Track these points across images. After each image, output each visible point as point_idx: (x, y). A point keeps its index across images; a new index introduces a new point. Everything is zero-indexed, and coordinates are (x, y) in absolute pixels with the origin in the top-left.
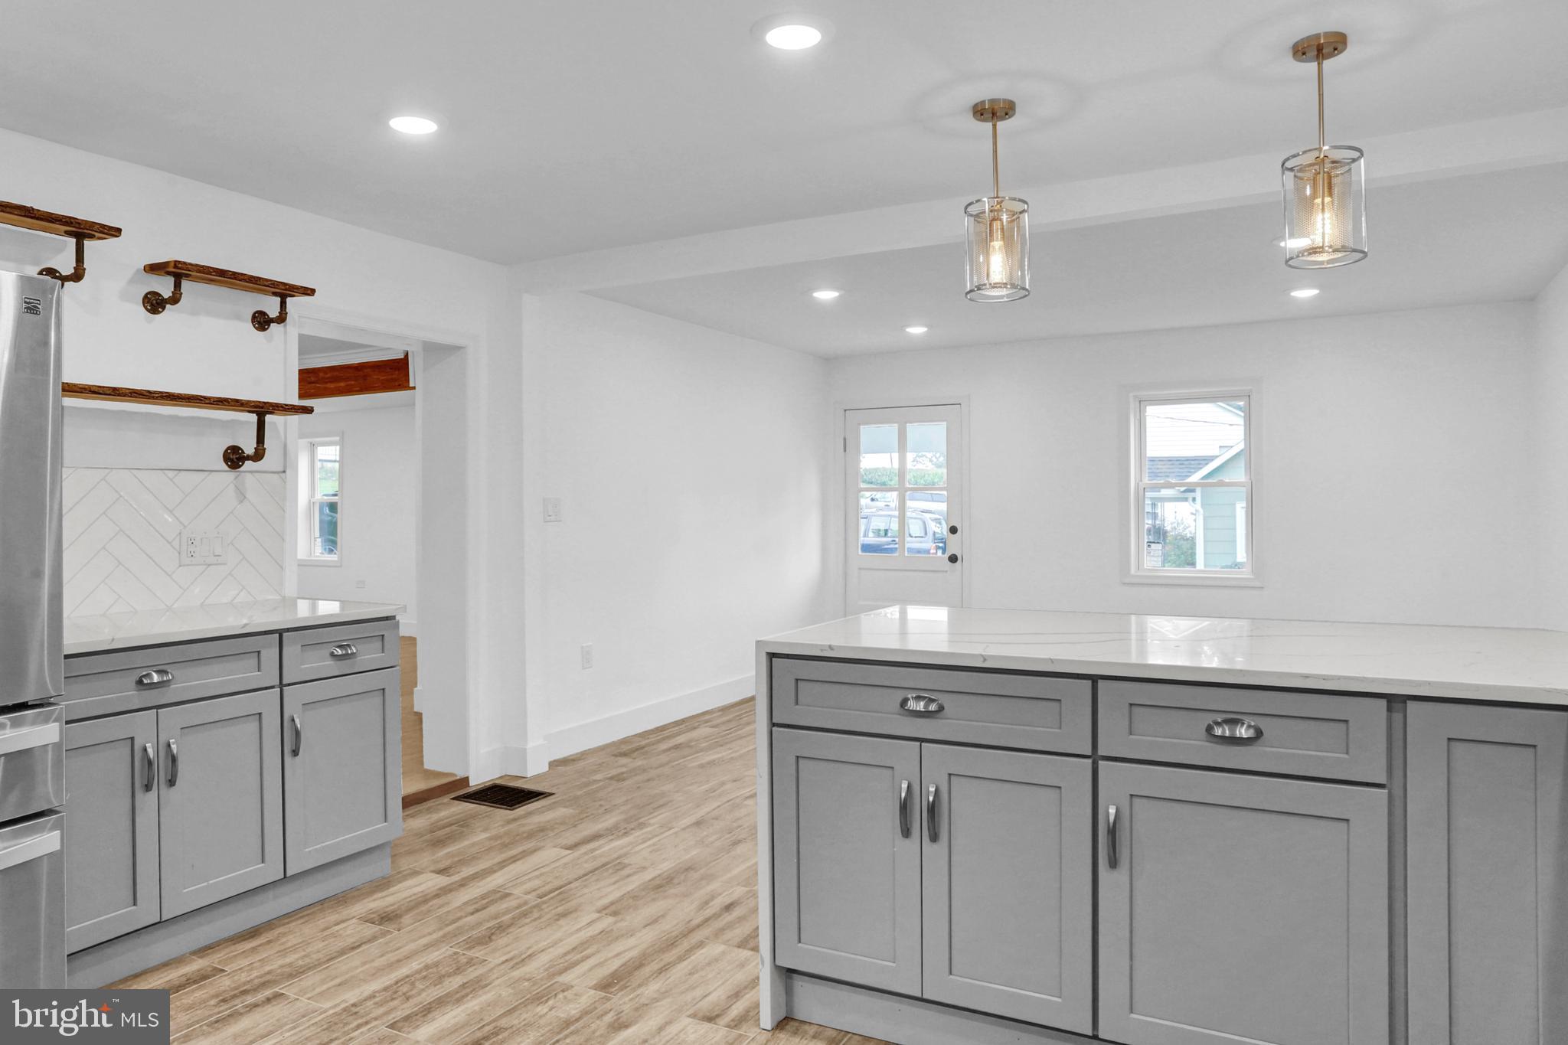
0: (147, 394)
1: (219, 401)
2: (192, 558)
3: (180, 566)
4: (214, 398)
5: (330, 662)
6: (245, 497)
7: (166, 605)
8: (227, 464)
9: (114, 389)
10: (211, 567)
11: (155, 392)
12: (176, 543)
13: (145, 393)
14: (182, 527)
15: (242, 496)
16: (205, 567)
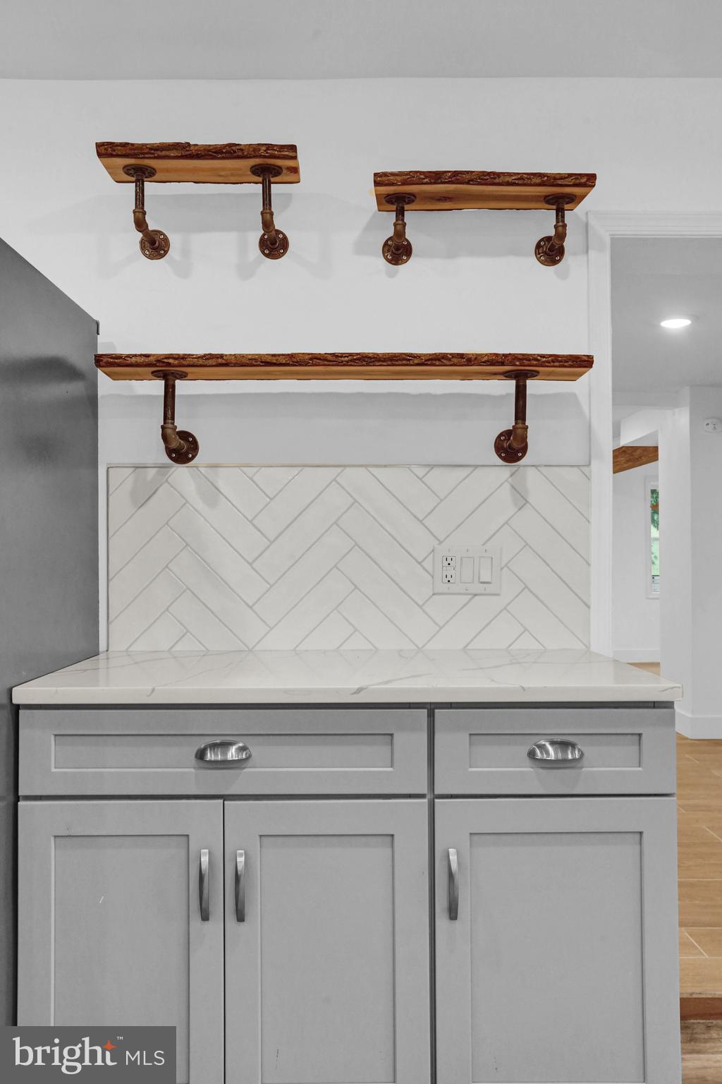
0: (334, 358)
1: (435, 360)
2: (449, 585)
3: (434, 594)
4: (425, 355)
5: (528, 769)
6: (527, 502)
7: (417, 646)
8: (500, 456)
9: (291, 356)
10: (477, 597)
11: (342, 355)
12: (427, 564)
13: (330, 358)
14: (437, 542)
15: (521, 499)
16: (469, 597)
